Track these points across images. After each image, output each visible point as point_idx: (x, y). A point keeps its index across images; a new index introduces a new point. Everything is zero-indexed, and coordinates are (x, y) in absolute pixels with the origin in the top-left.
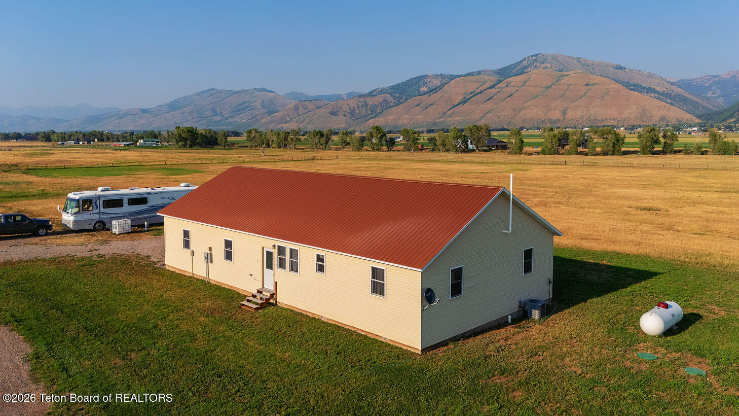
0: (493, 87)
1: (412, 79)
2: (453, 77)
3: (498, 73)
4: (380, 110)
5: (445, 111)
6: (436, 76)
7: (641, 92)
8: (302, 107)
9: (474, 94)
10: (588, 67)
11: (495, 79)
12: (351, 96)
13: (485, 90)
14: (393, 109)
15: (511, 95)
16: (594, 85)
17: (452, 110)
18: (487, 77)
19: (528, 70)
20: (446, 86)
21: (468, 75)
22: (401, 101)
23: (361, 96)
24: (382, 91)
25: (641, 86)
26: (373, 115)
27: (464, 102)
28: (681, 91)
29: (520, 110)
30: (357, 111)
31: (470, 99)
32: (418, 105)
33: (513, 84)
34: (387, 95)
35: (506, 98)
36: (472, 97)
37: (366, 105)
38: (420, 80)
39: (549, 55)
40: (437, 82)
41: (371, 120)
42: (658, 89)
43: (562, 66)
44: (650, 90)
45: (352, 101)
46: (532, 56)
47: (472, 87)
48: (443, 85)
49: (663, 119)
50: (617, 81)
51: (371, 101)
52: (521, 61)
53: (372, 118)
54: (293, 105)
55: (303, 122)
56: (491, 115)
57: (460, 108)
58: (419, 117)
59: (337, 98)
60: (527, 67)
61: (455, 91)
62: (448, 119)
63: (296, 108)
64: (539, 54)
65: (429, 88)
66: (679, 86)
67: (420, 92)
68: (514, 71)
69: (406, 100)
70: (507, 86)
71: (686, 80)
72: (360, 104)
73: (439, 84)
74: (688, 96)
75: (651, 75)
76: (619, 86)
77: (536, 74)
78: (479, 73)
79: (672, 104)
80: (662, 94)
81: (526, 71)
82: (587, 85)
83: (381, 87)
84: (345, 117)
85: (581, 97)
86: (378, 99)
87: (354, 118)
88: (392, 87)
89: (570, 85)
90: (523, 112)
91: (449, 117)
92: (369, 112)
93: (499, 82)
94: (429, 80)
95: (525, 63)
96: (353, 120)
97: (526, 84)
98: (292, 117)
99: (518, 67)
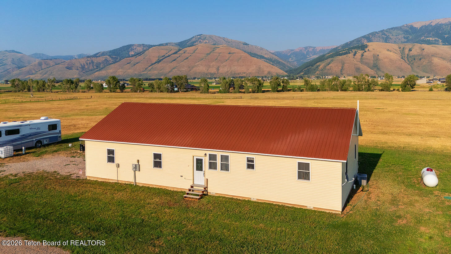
0: (176, 53)
1: (124, 47)
2: (150, 46)
3: (178, 45)
4: (103, 66)
5: (147, 67)
6: (139, 45)
7: (257, 58)
8: (45, 63)
9: (164, 57)
10: (229, 43)
11: (177, 48)
12: (81, 56)
13: (171, 54)
14: (112, 65)
15: (187, 58)
16: (233, 53)
17: (151, 67)
18: (172, 47)
19: (196, 44)
20: (147, 52)
21: (160, 45)
22: (117, 60)
23: (88, 57)
24: (103, 54)
25: (257, 55)
26: (98, 69)
27: (159, 62)
28: (276, 57)
29: (193, 67)
30: (86, 67)
31: (162, 60)
32: (129, 63)
33: (188, 52)
34: (107, 56)
35: (184, 60)
36: (163, 59)
37: (93, 62)
38: (129, 47)
39: (207, 35)
40: (140, 49)
41: (97, 73)
42: (266, 56)
43: (215, 42)
44: (262, 57)
45: (83, 60)
46: (198, 36)
47: (163, 52)
48: (145, 51)
49: (269, 73)
50: (245, 52)
51: (96, 60)
52: (192, 38)
53: (97, 71)
54: (37, 62)
55: (45, 74)
56: (176, 70)
57: (156, 65)
58: (129, 71)
59: (71, 58)
60: (195, 42)
61: (153, 55)
62: (149, 72)
63: (40, 64)
64: (202, 35)
65: (135, 53)
66: (276, 55)
67: (130, 55)
68: (188, 44)
69: (120, 60)
70: (184, 53)
71: (278, 52)
72: (88, 62)
73: (141, 50)
74: (280, 60)
75: (262, 49)
76: (246, 55)
77: (201, 46)
78: (167, 44)
79: (273, 65)
80: (268, 59)
81: (194, 44)
82: (230, 53)
83: (103, 51)
84: (78, 71)
85: (227, 60)
86: (102, 59)
87: (84, 71)
88: (110, 51)
89: (221, 53)
90: (195, 68)
91: (150, 70)
92: (95, 67)
93: (180, 50)
94: (135, 47)
95: (194, 39)
96: (84, 72)
97: (195, 52)
98: (37, 70)
99: (190, 42)
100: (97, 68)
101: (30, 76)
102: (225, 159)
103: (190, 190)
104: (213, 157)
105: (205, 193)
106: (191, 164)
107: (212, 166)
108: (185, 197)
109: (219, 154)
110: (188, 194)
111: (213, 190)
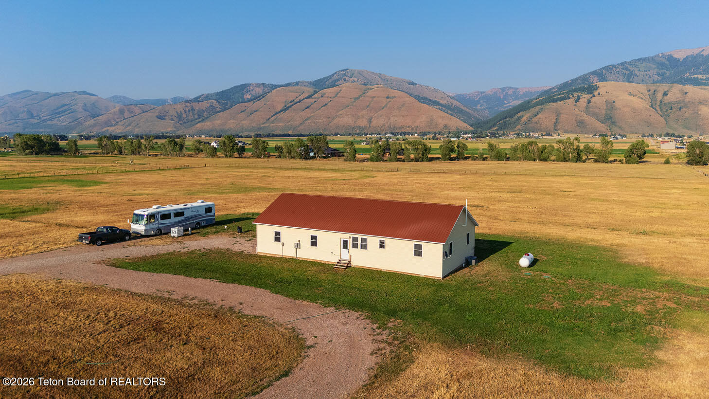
0: (310, 97)
1: (236, 87)
2: (274, 87)
3: (313, 85)
4: (206, 115)
5: (268, 117)
6: (258, 85)
7: (428, 104)
8: (128, 110)
9: (294, 103)
10: (387, 82)
11: (311, 90)
12: (176, 100)
13: (304, 99)
14: (220, 114)
15: (326, 104)
16: (393, 97)
17: (275, 117)
18: (305, 88)
19: (339, 83)
20: (269, 95)
21: (287, 85)
22: (227, 107)
23: (187, 101)
24: (208, 97)
25: (431, 100)
26: (201, 120)
27: (285, 109)
28: (457, 104)
29: (333, 119)
30: (184, 116)
31: (290, 107)
32: (244, 111)
33: (327, 95)
34: (213, 101)
35: (322, 107)
36: (293, 105)
37: (193, 109)
38: (243, 88)
39: (355, 70)
40: (259, 91)
41: (198, 125)
42: (442, 102)
43: (367, 81)
44: (435, 103)
45: (179, 106)
46: (342, 71)
47: (292, 96)
48: (266, 94)
49: (446, 127)
50: (411, 95)
51: (197, 106)
52: (333, 75)
53: (200, 122)
54: (118, 108)
55: (129, 125)
56: (309, 121)
57: (282, 115)
58: (244, 122)
59: (163, 102)
60: (338, 80)
61: (277, 99)
62: (272, 125)
63: (121, 112)
64: (347, 69)
65: (252, 96)
66: (457, 100)
67: (244, 99)
68: (327, 83)
69: (231, 106)
70: (322, 97)
71: (461, 95)
72: (187, 109)
73: (261, 92)
74: (463, 108)
75: (436, 90)
76: (412, 99)
77: (346, 86)
78: (297, 84)
79: (452, 115)
80: (445, 106)
81: (337, 83)
82: (387, 98)
83: (206, 93)
84: (173, 121)
85: (383, 108)
86: (205, 105)
87: (181, 122)
88: (217, 94)
89: (374, 97)
90: (336, 120)
91: (273, 122)
92: (196, 116)
93: (316, 92)
94: (252, 88)
95: (336, 76)
96: (181, 124)
97: (338, 95)
98: (118, 120)
99: (330, 81)
100: (199, 118)
101: (108, 128)
102: (364, 240)
103: (338, 263)
104: (355, 239)
105: (349, 265)
106: (339, 244)
107: (355, 246)
108: (335, 267)
109: (360, 237)
110: (337, 265)
111: (355, 263)
